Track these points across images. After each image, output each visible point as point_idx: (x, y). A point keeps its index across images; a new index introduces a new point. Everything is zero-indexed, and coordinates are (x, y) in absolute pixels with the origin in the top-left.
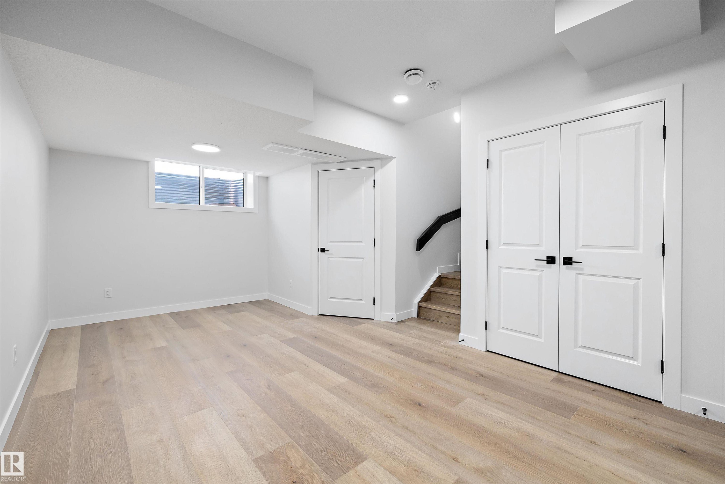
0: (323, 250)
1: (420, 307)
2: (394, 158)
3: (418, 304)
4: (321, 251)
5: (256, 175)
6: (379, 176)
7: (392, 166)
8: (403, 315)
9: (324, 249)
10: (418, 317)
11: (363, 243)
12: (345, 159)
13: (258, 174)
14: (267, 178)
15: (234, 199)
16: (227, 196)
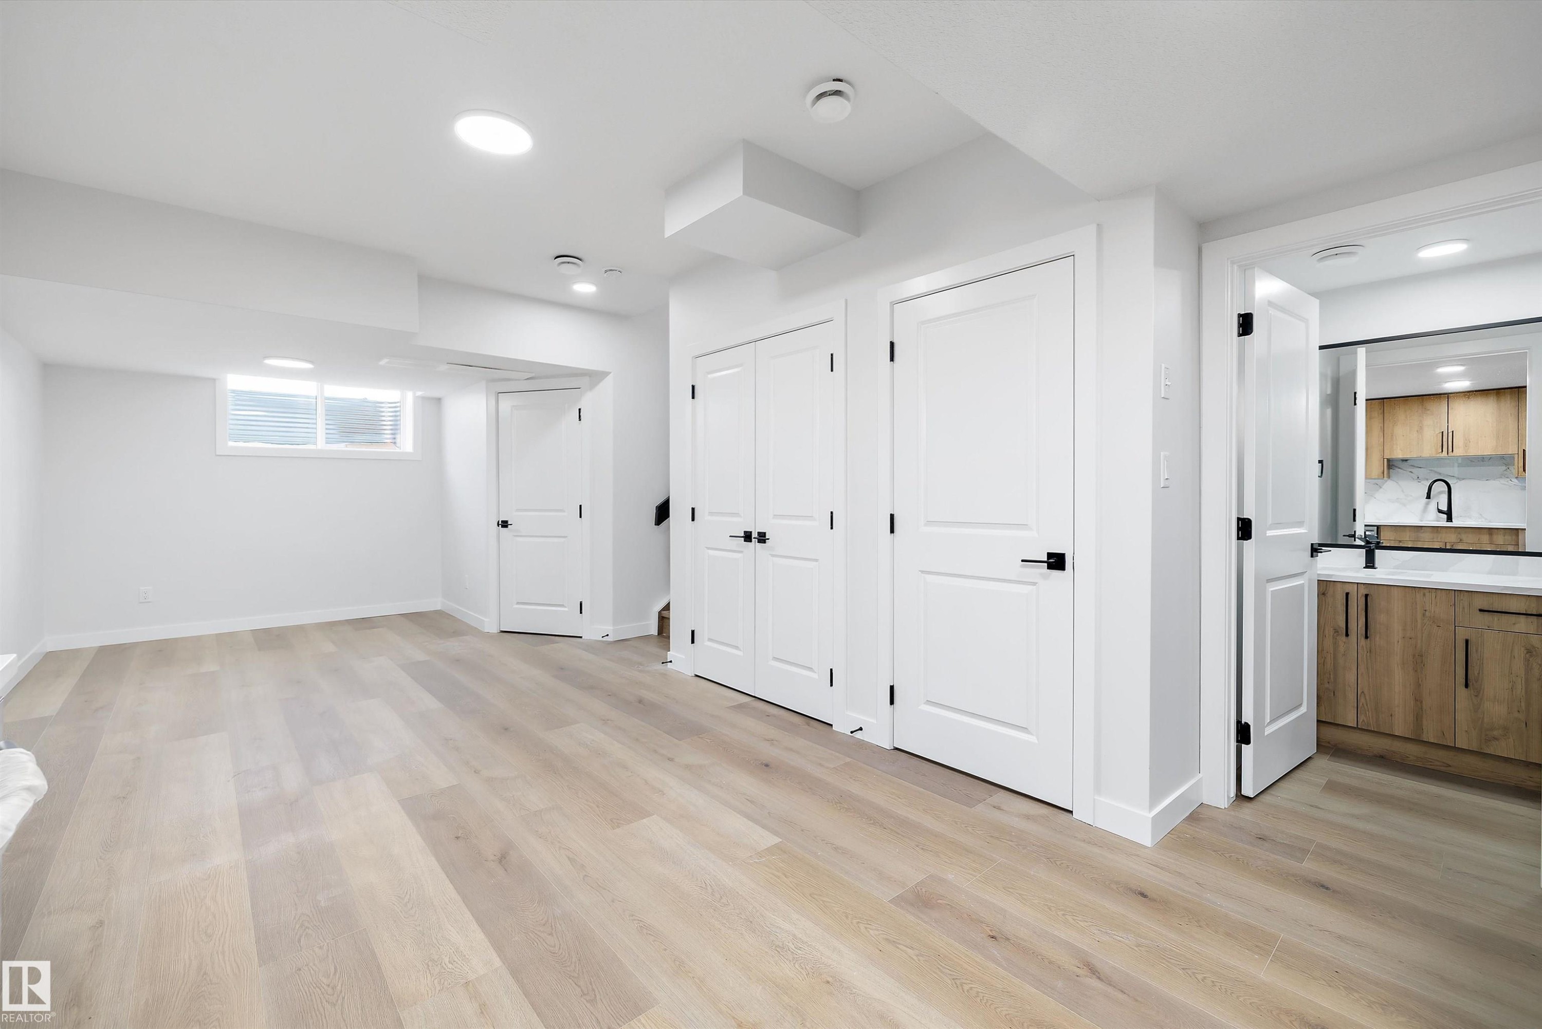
0: (505, 524)
1: (663, 617)
2: (610, 373)
3: (660, 613)
4: (503, 526)
5: (417, 395)
6: (587, 401)
7: (607, 385)
8: (630, 630)
9: (506, 522)
10: (658, 634)
11: (564, 512)
12: (533, 375)
13: (419, 393)
14: (439, 400)
15: (392, 434)
16: (377, 429)
